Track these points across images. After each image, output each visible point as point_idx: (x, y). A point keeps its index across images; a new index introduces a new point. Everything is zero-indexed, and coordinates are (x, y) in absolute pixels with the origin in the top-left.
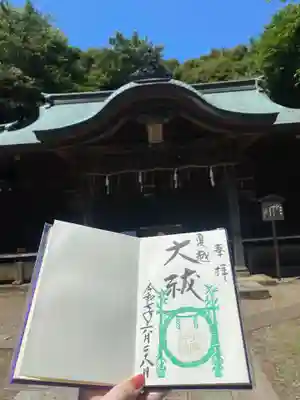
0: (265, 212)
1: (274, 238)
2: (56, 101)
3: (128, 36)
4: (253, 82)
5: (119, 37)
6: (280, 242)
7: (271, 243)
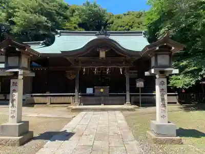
0: (137, 84)
1: (140, 94)
2: (62, 34)
3: (92, 3)
4: (141, 32)
5: (88, 3)
6: (142, 95)
7: (139, 95)
